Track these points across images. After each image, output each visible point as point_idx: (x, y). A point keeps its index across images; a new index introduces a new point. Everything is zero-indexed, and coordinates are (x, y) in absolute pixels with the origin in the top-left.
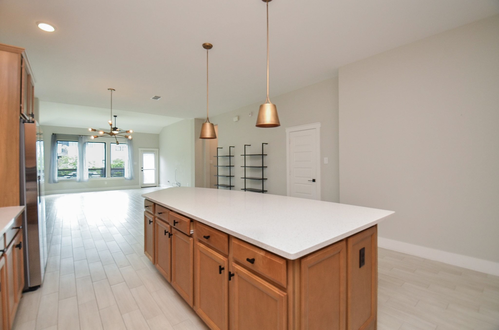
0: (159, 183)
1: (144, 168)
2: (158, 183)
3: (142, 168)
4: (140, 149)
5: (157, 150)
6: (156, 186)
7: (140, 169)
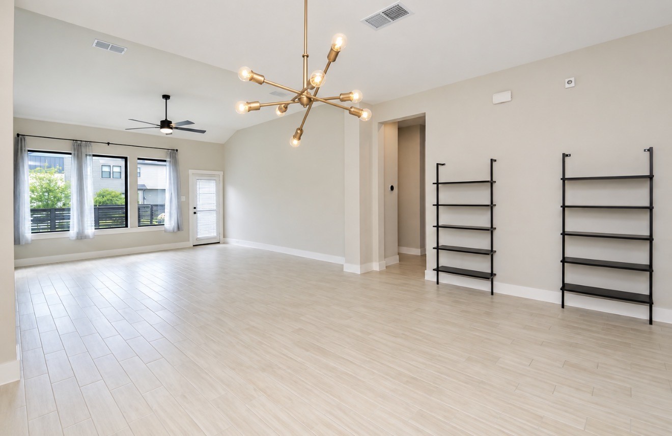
0: (224, 236)
1: (198, 209)
2: (222, 237)
3: (195, 208)
4: (191, 171)
5: (221, 173)
6: (219, 243)
7: (192, 211)
